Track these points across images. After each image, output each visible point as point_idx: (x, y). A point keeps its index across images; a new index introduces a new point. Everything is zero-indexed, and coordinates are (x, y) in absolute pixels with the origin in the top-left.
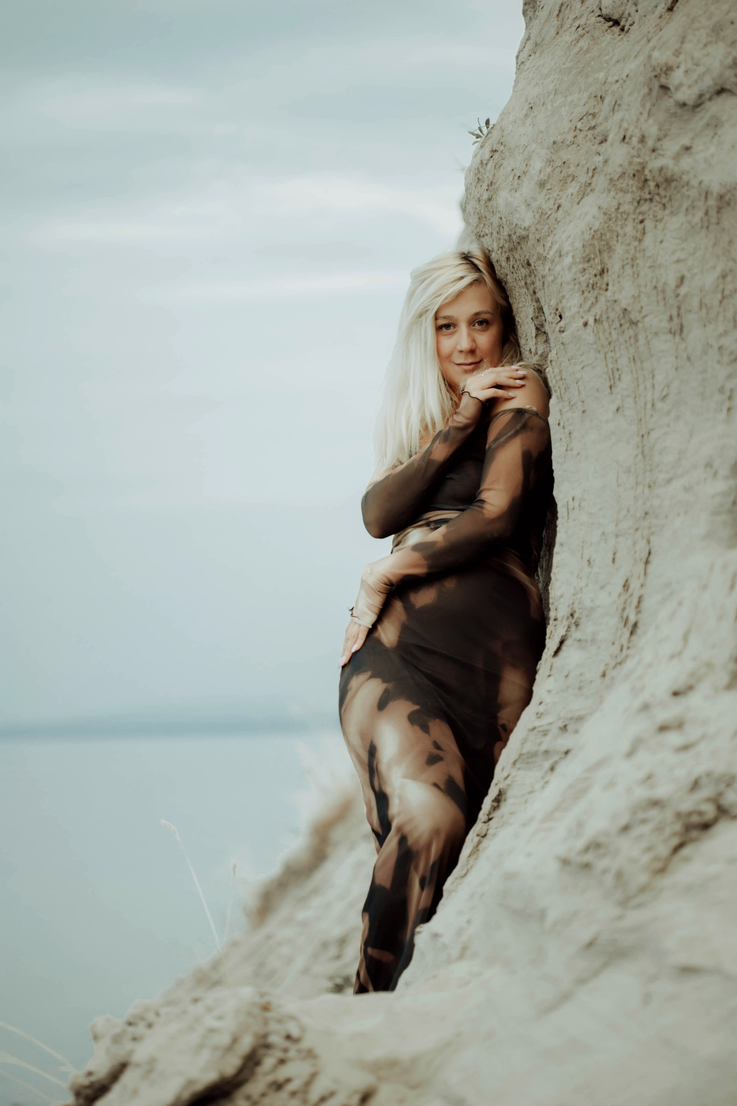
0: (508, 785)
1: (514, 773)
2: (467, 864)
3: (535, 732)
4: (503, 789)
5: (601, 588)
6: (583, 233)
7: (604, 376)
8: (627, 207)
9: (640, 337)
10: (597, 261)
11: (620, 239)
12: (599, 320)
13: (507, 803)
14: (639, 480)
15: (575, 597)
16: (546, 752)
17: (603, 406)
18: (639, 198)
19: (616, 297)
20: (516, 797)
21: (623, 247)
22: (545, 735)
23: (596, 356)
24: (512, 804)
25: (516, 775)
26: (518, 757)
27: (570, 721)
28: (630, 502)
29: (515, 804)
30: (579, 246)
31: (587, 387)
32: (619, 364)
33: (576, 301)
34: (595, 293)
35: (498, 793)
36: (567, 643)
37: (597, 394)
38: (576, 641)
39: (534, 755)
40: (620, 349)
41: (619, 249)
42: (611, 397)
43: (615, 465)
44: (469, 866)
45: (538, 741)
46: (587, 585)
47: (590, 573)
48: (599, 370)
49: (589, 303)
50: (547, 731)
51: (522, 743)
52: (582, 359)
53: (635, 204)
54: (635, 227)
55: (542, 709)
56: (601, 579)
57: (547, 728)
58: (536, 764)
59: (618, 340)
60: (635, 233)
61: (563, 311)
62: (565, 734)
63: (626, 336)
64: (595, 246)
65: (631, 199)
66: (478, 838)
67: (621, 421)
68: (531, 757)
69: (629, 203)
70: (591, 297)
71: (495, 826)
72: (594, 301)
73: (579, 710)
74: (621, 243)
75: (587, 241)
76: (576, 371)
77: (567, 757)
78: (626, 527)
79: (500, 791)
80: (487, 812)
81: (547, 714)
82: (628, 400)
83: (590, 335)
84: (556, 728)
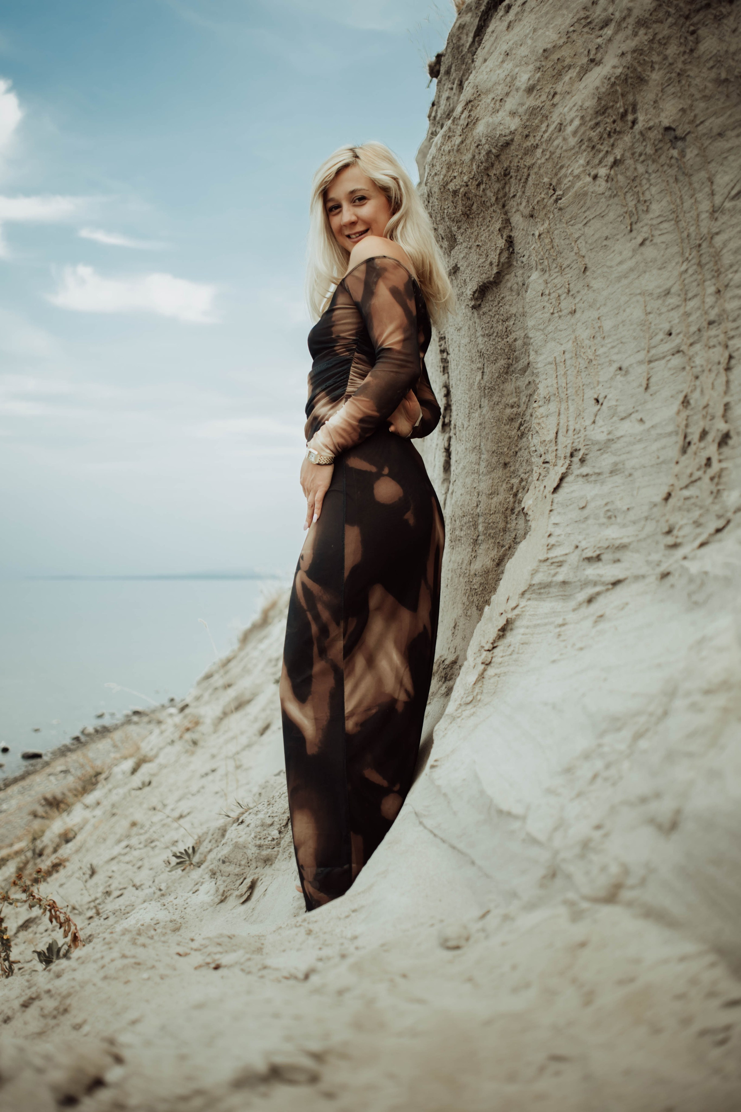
0: (517, 615)
1: (523, 603)
2: (472, 692)
3: (548, 563)
4: (511, 619)
5: (622, 419)
6: (597, 88)
7: (619, 219)
8: (666, 32)
9: (688, 151)
10: (618, 105)
11: (657, 67)
12: (620, 160)
13: (515, 632)
14: (690, 295)
15: (576, 437)
16: (564, 583)
17: (614, 251)
18: (687, 13)
19: (651, 124)
20: (527, 627)
21: (661, 72)
22: (560, 566)
23: (607, 203)
24: (523, 634)
25: (526, 606)
26: (526, 588)
27: (603, 551)
28: (672, 323)
29: (526, 634)
30: (591, 103)
31: (590, 241)
32: (648, 196)
33: (582, 161)
34: (612, 140)
35: (505, 622)
36: (567, 480)
37: (605, 243)
38: (583, 476)
39: (547, 585)
40: (648, 180)
41: (656, 76)
42: (629, 237)
43: (639, 297)
44: (475, 694)
45: (553, 572)
46: (594, 422)
47: (599, 410)
48: (612, 216)
49: (601, 155)
50: (561, 562)
51: (532, 574)
52: (586, 215)
53: (682, 20)
54: (681, 44)
55: (552, 540)
56: (622, 411)
57: (561, 559)
58: (550, 595)
59: (647, 172)
60: (682, 49)
61: (559, 182)
62: (600, 564)
63: (663, 159)
64: (616, 91)
65: (674, 21)
66: (483, 666)
67: (649, 251)
68: (544, 588)
69: (670, 27)
70: (605, 148)
71: (501, 654)
72: (610, 149)
73: (616, 539)
74: (660, 69)
75: (604, 93)
76: (575, 231)
77: (619, 588)
78: (666, 350)
79: (507, 621)
80: (491, 641)
81: (559, 545)
82: (662, 226)
83: (601, 185)
84: (574, 558)
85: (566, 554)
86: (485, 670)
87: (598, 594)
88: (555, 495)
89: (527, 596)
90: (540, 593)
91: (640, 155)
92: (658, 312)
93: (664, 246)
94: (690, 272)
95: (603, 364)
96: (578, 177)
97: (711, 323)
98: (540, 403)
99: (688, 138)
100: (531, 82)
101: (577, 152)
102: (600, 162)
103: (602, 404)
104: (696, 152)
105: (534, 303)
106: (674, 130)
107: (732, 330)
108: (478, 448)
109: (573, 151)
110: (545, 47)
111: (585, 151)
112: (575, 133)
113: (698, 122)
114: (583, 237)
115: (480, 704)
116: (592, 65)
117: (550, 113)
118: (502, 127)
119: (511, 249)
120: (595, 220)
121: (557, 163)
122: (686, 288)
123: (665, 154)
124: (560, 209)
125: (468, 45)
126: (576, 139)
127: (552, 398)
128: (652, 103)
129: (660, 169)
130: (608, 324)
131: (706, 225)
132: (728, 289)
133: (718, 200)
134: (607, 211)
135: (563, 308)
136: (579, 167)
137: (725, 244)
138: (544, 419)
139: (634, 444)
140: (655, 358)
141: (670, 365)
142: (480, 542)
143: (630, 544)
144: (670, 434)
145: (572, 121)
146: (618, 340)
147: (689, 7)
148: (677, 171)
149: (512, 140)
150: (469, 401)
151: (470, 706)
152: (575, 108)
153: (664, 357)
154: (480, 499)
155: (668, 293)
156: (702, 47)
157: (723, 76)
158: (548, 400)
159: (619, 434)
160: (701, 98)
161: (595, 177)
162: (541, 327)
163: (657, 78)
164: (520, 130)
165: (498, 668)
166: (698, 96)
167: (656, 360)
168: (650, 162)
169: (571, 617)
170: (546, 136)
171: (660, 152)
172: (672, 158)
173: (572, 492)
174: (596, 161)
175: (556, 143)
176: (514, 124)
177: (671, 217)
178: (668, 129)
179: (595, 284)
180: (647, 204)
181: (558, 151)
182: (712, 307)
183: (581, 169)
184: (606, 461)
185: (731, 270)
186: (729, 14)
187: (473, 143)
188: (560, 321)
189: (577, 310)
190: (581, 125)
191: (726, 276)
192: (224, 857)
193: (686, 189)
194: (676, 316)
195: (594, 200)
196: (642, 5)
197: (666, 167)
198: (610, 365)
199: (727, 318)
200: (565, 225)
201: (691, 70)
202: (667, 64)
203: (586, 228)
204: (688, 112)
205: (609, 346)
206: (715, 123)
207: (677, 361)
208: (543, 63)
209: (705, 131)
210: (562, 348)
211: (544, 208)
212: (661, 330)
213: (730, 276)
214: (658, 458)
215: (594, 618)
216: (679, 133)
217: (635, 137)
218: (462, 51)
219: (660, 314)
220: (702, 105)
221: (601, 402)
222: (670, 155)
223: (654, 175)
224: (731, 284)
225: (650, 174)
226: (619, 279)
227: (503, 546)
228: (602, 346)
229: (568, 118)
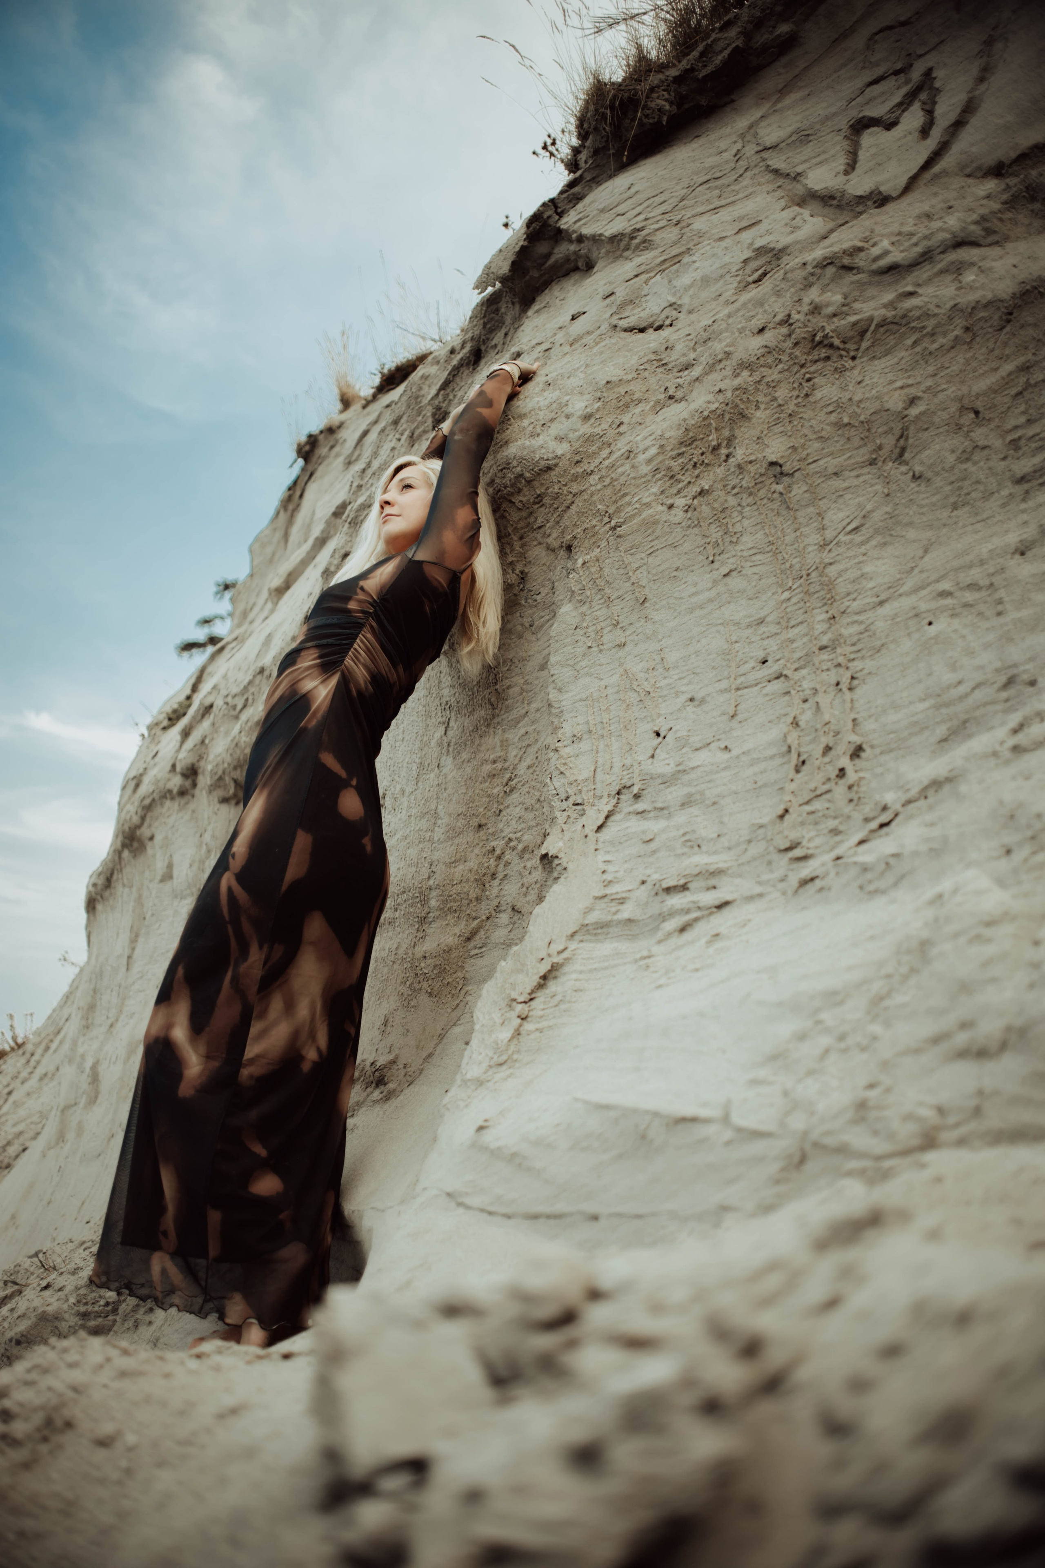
0: (566, 960)
1: (573, 945)
2: (507, 1050)
3: (606, 900)
4: (558, 963)
5: (696, 750)
6: (685, 420)
7: (698, 550)
8: (776, 376)
9: (795, 487)
10: (710, 438)
11: (762, 406)
12: (708, 491)
13: (562, 979)
14: (793, 623)
15: (625, 773)
16: (630, 921)
17: (685, 582)
18: (803, 362)
19: (752, 458)
20: (581, 972)
21: (768, 412)
22: (622, 903)
23: (684, 533)
24: (576, 980)
25: (578, 948)
26: (577, 928)
27: (690, 879)
28: (768, 651)
29: (580, 980)
30: (675, 434)
31: (654, 572)
32: (738, 528)
33: (655, 489)
34: (697, 472)
35: (549, 967)
36: (612, 818)
37: (675, 573)
38: (638, 813)
39: (603, 926)
40: (741, 513)
41: (761, 415)
42: (708, 569)
43: (721, 628)
44: (510, 1052)
45: (613, 909)
46: (653, 756)
47: (660, 743)
48: (687, 546)
49: (681, 485)
50: (624, 898)
51: (585, 913)
52: (652, 544)
53: (796, 368)
54: (794, 388)
55: (608, 877)
56: (696, 741)
57: (624, 895)
58: (610, 936)
59: (739, 505)
60: (795, 393)
61: (618, 510)
62: (687, 893)
63: (762, 493)
64: (710, 424)
65: (786, 368)
66: (519, 1020)
67: (735, 582)
68: (602, 928)
69: (780, 372)
70: (686, 478)
71: (542, 1007)
72: (693, 480)
73: (711, 864)
74: (765, 409)
75: (693, 425)
76: (633, 561)
77: (726, 911)
78: (761, 676)
79: (552, 966)
80: (528, 990)
81: (618, 882)
82: (754, 558)
83: (678, 515)
84: (643, 893)
85: (629, 891)
86: (521, 1025)
87: (696, 920)
88: (598, 835)
89: (578, 937)
90: (596, 934)
91: (734, 488)
92: (747, 641)
93: (756, 577)
94: (794, 600)
95: (665, 696)
96: (648, 505)
97: (822, 648)
98: (565, 743)
99: (797, 475)
100: (588, 410)
101: (649, 481)
102: (679, 492)
103: (664, 737)
104: (805, 488)
105: (562, 638)
106: (781, 466)
107: (851, 653)
108: (433, 812)
109: (643, 480)
110: (609, 379)
111: (660, 480)
112: (649, 461)
113: (811, 461)
114: (645, 567)
115: (517, 1065)
116: (671, 401)
117: (615, 440)
118: (543, 451)
119: (522, 586)
120: (664, 550)
121: (620, 490)
122: (789, 616)
123: (766, 488)
124: (619, 536)
125: (429, 397)
126: (650, 467)
127: (585, 736)
128: (755, 439)
129: (758, 503)
130: (672, 657)
131: (813, 557)
132: (845, 615)
133: (829, 534)
134: (681, 542)
135: (605, 641)
136: (649, 496)
137: (840, 575)
138: (573, 759)
139: (717, 772)
140: (745, 685)
141: (765, 691)
142: (430, 920)
143: (728, 869)
144: (772, 757)
145: (646, 449)
146: (688, 670)
147: (805, 357)
148: (780, 506)
149: (556, 465)
150: (417, 761)
151: (504, 1067)
152: (653, 437)
153: (756, 685)
154: (435, 870)
155: (761, 622)
156: (818, 394)
157: (846, 420)
158: (576, 738)
159: (692, 764)
160: (816, 439)
161: (671, 507)
162: (571, 662)
163: (763, 416)
164: (568, 456)
165: (539, 1022)
166: (812, 436)
167: (746, 688)
168: (745, 496)
169: (655, 949)
170: (607, 463)
171: (759, 486)
172: (774, 492)
173: (627, 828)
174: (674, 491)
175: (620, 470)
176: (562, 449)
177: (768, 549)
178: (772, 464)
179: (656, 616)
180: (738, 535)
181: (623, 479)
182: (824, 633)
183: (653, 498)
184: (674, 795)
185: (849, 598)
186: (853, 368)
187: (495, 467)
188: (600, 655)
189: (628, 642)
190: (658, 454)
191: (842, 603)
192: (19, 1335)
193: (789, 523)
194: (773, 645)
195: (666, 529)
196: (747, 350)
197: (765, 501)
198: (677, 696)
199: (845, 643)
200: (622, 554)
201: (805, 412)
202: (776, 405)
203: (651, 559)
204: (800, 450)
205: (676, 677)
206: (832, 464)
207: (778, 686)
208: (605, 394)
209: (818, 469)
210: (603, 683)
211: (593, 536)
212: (752, 658)
213: (847, 604)
214: (756, 783)
215: (708, 938)
216: (786, 469)
217: (729, 470)
218: (420, 402)
219: (751, 643)
220: (817, 445)
221: (662, 735)
222: (773, 490)
223: (748, 508)
224: (848, 611)
225: (743, 507)
226: (691, 610)
227: (475, 919)
228: (665, 678)
229: (642, 447)
